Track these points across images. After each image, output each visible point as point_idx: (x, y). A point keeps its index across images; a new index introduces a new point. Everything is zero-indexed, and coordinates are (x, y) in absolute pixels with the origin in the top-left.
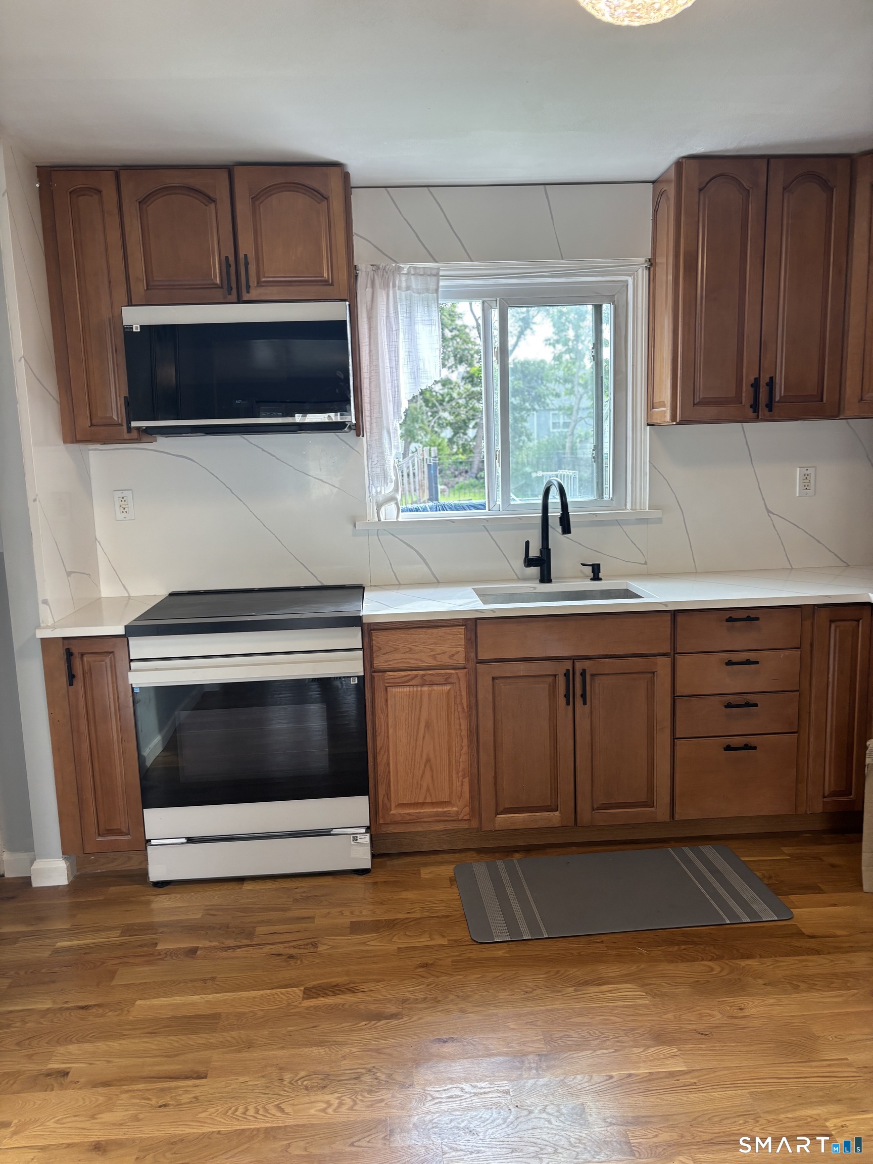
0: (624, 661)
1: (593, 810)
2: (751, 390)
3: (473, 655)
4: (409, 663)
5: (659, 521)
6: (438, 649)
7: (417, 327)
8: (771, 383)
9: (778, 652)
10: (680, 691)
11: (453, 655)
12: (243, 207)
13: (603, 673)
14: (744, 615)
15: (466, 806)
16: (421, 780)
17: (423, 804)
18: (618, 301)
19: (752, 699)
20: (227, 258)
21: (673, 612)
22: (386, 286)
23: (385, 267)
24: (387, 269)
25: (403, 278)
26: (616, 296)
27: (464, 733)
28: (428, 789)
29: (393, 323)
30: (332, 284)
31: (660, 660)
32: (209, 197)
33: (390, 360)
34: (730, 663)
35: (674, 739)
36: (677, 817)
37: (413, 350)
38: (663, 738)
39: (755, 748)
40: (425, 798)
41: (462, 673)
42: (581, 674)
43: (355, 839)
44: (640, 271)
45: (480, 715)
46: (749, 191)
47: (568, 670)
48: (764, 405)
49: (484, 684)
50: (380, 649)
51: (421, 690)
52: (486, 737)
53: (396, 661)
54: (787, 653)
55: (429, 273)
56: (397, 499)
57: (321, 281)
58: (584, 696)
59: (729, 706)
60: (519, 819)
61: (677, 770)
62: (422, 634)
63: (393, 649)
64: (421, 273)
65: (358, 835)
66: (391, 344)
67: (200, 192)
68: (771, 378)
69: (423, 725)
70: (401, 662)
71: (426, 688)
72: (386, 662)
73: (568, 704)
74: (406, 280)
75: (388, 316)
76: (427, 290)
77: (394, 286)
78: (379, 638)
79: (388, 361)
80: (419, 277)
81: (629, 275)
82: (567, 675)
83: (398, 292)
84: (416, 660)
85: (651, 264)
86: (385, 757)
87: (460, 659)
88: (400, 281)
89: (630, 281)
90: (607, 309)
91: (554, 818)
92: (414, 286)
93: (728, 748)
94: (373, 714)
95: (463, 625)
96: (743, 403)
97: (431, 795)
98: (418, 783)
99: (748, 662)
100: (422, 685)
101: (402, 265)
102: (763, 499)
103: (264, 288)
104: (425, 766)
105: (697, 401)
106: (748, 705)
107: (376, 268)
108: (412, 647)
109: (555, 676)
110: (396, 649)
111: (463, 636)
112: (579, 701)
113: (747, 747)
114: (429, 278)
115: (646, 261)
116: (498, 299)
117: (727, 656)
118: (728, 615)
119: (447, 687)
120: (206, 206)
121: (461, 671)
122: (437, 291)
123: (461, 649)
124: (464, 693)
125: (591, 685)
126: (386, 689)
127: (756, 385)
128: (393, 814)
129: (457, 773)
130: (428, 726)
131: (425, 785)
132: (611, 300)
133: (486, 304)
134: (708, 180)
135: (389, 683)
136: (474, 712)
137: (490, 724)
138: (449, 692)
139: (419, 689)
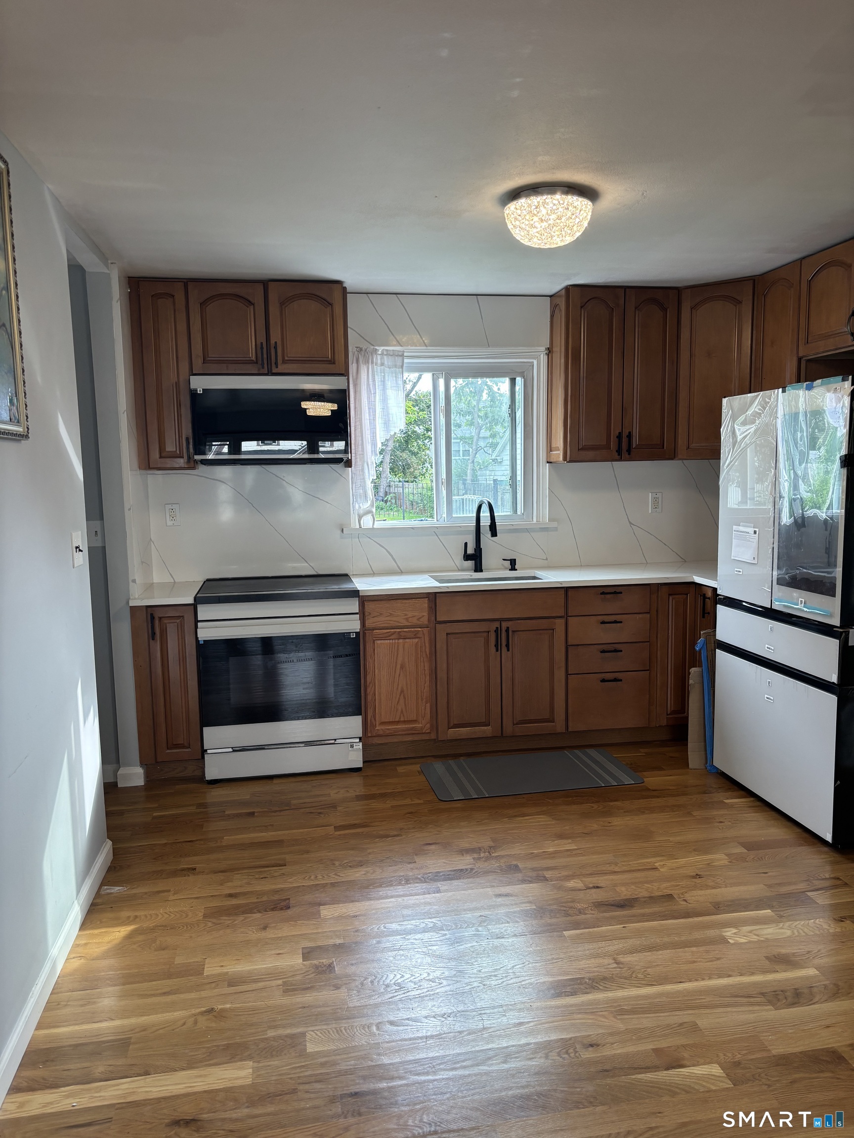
0: (534, 621)
1: (514, 725)
2: (617, 439)
3: (433, 618)
4: (389, 623)
5: (556, 529)
6: (410, 614)
7: (387, 391)
8: (630, 436)
9: (635, 615)
10: (570, 642)
11: (420, 618)
12: (274, 309)
13: (520, 630)
14: (612, 590)
15: (428, 723)
16: (397, 705)
17: (398, 722)
18: (527, 376)
19: (618, 647)
20: (262, 344)
21: (566, 589)
22: (367, 362)
23: (366, 349)
24: (367, 351)
25: (379, 357)
26: (524, 372)
27: (427, 672)
28: (402, 712)
29: (372, 389)
30: (334, 363)
31: (558, 621)
32: (250, 302)
33: (369, 415)
34: (603, 623)
35: (567, 675)
36: (570, 730)
37: (386, 408)
38: (560, 674)
39: (621, 680)
40: (400, 718)
41: (426, 630)
42: (506, 631)
43: (352, 746)
44: (542, 356)
45: (438, 659)
46: (613, 309)
47: (497, 628)
48: (625, 451)
49: (441, 637)
50: (370, 614)
51: (398, 643)
52: (442, 675)
53: (381, 623)
54: (641, 616)
55: (397, 354)
56: (373, 512)
57: (327, 361)
58: (507, 646)
59: (603, 652)
60: (464, 732)
61: (570, 697)
62: (399, 604)
63: (379, 614)
64: (391, 354)
65: (354, 744)
66: (370, 403)
67: (242, 297)
68: (630, 433)
69: (399, 667)
70: (384, 623)
71: (401, 641)
72: (374, 623)
73: (497, 650)
74: (381, 359)
75: (368, 384)
76: (396, 366)
77: (372, 363)
78: (369, 606)
79: (368, 415)
80: (390, 357)
81: (534, 358)
82: (496, 631)
83: (375, 367)
84: (395, 621)
85: (550, 351)
86: (373, 688)
87: (425, 621)
88: (377, 358)
89: (535, 362)
90: (519, 381)
91: (487, 731)
92: (386, 363)
93: (603, 681)
94: (365, 659)
95: (427, 598)
96: (612, 449)
97: (404, 716)
98: (395, 707)
99: (615, 622)
100: (398, 639)
101: (376, 348)
102: (627, 515)
103: (287, 364)
104: (400, 696)
105: (580, 447)
106: (616, 651)
107: (360, 350)
108: (392, 612)
109: (488, 632)
110: (381, 614)
111: (426, 605)
112: (504, 649)
113: (616, 680)
114: (396, 358)
115: (546, 349)
116: (444, 373)
117: (601, 618)
118: (602, 590)
119: (416, 640)
120: (248, 307)
121: (425, 629)
122: (402, 367)
123: (426, 614)
124: (427, 645)
125: (512, 640)
126: (374, 642)
127: (619, 437)
128: (377, 729)
129: (422, 700)
130: (402, 667)
131: (400, 709)
132: (522, 375)
133: (435, 376)
134: (586, 301)
135: (375, 638)
136: (434, 658)
137: (445, 665)
138: (417, 644)
139: (396, 641)
